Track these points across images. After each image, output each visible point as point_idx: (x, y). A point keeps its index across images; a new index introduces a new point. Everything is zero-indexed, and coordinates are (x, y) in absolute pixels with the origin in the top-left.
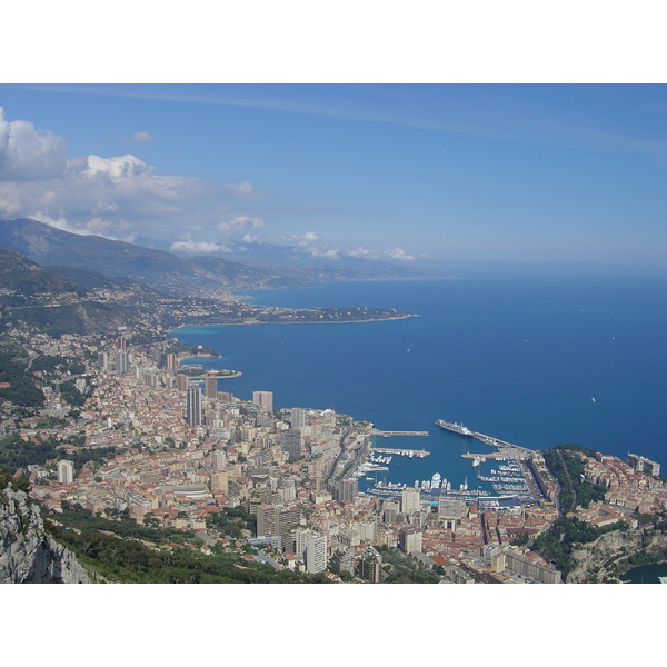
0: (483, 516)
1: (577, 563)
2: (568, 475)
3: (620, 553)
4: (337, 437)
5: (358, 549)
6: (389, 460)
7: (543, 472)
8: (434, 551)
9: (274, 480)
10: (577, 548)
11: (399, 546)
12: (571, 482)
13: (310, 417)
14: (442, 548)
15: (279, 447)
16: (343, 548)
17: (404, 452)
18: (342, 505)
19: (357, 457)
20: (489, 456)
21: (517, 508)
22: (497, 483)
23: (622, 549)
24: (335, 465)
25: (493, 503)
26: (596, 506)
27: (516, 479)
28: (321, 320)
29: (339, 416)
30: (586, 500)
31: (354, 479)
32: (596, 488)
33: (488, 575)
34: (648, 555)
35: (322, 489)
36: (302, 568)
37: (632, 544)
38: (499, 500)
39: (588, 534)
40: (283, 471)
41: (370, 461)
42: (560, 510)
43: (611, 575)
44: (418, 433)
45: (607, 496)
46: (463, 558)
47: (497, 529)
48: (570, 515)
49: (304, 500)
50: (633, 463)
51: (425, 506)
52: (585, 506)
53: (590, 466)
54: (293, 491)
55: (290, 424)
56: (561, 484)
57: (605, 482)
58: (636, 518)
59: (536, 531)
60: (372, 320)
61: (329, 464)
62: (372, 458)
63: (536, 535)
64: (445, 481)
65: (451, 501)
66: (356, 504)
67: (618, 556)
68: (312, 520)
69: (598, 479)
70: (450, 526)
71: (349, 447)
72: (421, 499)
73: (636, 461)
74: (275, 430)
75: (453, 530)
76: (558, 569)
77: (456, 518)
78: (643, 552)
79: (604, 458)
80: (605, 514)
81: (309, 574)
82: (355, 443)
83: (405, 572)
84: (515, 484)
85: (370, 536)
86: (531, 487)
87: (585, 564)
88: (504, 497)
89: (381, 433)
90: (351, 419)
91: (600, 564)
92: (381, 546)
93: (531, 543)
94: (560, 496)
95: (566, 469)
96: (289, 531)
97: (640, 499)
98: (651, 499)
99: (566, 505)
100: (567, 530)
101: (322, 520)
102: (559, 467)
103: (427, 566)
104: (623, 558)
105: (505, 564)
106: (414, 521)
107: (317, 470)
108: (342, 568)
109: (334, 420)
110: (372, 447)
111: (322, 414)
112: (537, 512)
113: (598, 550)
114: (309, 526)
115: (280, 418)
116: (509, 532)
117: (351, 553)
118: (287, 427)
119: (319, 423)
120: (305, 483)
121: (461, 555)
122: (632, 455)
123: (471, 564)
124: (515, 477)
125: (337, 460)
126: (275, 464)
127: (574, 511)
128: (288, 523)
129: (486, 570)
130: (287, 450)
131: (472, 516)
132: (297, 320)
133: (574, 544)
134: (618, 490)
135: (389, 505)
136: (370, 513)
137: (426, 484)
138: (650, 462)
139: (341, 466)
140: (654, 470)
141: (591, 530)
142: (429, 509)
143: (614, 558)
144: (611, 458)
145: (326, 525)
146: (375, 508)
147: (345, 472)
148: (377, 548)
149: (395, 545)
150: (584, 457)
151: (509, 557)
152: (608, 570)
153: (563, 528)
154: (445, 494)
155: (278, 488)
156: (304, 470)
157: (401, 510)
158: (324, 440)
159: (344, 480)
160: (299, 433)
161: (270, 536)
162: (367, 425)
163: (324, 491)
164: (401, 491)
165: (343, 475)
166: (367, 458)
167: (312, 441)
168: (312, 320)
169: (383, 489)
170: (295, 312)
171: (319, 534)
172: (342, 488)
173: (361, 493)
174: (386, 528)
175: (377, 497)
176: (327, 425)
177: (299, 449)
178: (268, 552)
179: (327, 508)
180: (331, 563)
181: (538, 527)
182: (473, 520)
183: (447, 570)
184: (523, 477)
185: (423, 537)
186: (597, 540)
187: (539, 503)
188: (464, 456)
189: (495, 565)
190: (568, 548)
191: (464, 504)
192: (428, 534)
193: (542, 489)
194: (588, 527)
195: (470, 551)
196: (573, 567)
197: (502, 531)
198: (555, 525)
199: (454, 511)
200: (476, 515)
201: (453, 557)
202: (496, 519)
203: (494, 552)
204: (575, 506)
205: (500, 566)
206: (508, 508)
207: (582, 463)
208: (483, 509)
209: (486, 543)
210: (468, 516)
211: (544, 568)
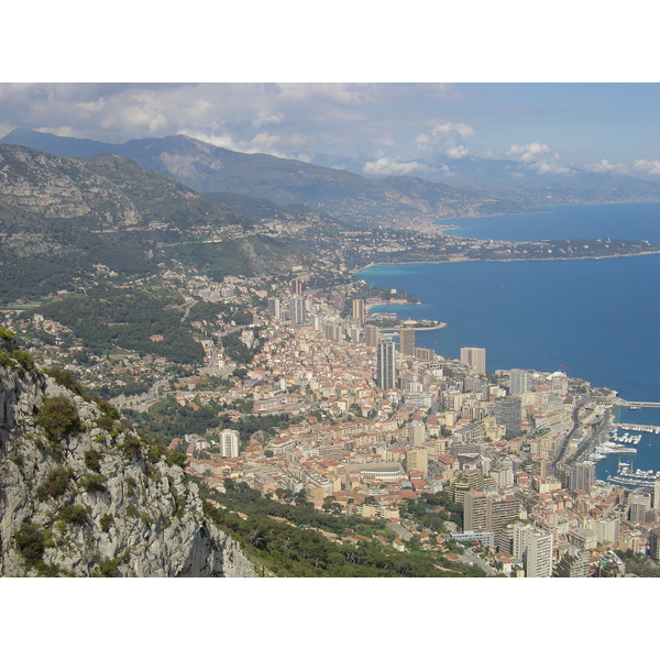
4: (570, 408)
5: (594, 553)
6: (637, 440)
9: (486, 461)
11: (648, 552)
13: (534, 381)
15: (494, 419)
16: (574, 552)
18: (575, 495)
19: (595, 434)
24: (566, 443)
28: (549, 255)
29: (572, 380)
31: (591, 463)
35: (548, 474)
36: (521, 574)
40: (498, 450)
41: (611, 440)
49: (524, 487)
54: (510, 475)
55: (507, 389)
60: (616, 255)
61: (559, 443)
62: (615, 437)
66: (593, 495)
68: (535, 513)
71: (585, 421)
74: (488, 397)
82: (592, 416)
85: (610, 537)
89: (627, 404)
90: (588, 384)
92: (625, 551)
96: (505, 526)
101: (547, 513)
107: (543, 450)
109: (565, 386)
110: (615, 422)
111: (549, 378)
114: (531, 520)
115: (494, 382)
117: (585, 559)
118: (503, 393)
119: (546, 389)
120: (527, 466)
125: (568, 438)
126: (488, 440)
128: (504, 516)
130: (504, 422)
132: (518, 256)
135: (636, 499)
136: (611, 507)
139: (574, 445)
145: (553, 520)
146: (618, 501)
147: (579, 453)
148: (620, 554)
149: (643, 551)
155: (491, 470)
156: (525, 449)
157: (652, 506)
158: (552, 411)
159: (578, 464)
160: (520, 402)
161: (480, 531)
162: (609, 393)
163: (551, 477)
164: (654, 480)
165: (576, 457)
166: (608, 436)
167: (536, 412)
168: (537, 255)
169: (629, 477)
170: (515, 245)
171: (543, 531)
172: (575, 474)
173: (599, 481)
174: (631, 528)
175: (621, 488)
176: (555, 392)
177: (518, 422)
178: (477, 551)
179: (554, 499)
180: (557, 570)
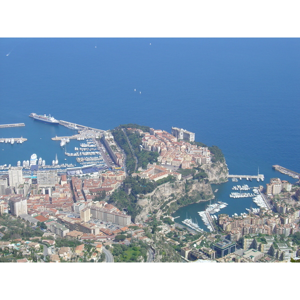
0: (71, 182)
1: (141, 209)
2: (131, 147)
3: (171, 198)
7: (113, 146)
8: (37, 212)
10: (141, 198)
11: (10, 212)
12: (133, 151)
14: (43, 209)
17: (7, 140)
20: (72, 137)
21: (96, 174)
22: (80, 157)
23: (172, 195)
25: (78, 172)
26: (152, 167)
27: (93, 153)
30: (145, 163)
32: (151, 154)
33: (79, 224)
34: (190, 197)
37: (179, 191)
38: (82, 169)
39: (148, 187)
42: (127, 172)
43: (165, 214)
44: (17, 125)
45: (159, 159)
46: (60, 215)
47: (82, 191)
48: (134, 175)
50: (176, 134)
51: (27, 179)
52: (144, 167)
53: (146, 138)
56: (127, 153)
57: (157, 149)
58: (180, 173)
59: (111, 189)
63: (111, 192)
64: (40, 159)
65: (46, 174)
67: (170, 200)
69: (152, 147)
70: (47, 192)
72: (24, 174)
73: (178, 132)
75: (50, 195)
76: (128, 214)
77: (51, 186)
78: (187, 196)
79: (156, 132)
80: (159, 172)
83: (16, 231)
84: (93, 156)
86: (105, 157)
87: (147, 208)
88: (86, 166)
91: (158, 207)
93: (107, 198)
94: (126, 162)
95: (129, 142)
97: (182, 159)
98: (189, 158)
99: (131, 168)
100: (133, 186)
102: (124, 141)
103: (32, 224)
104: (173, 201)
105: (90, 215)
106: (20, 192)
112: (111, 175)
113: (155, 198)
116: (91, 192)
121: (57, 212)
122: (175, 128)
123: (65, 218)
124: (92, 151)
127: (137, 171)
129: (77, 221)
131: (63, 183)
133: (138, 195)
134: (167, 154)
137: (26, 163)
138: (188, 132)
140: (191, 138)
141: (150, 184)
142: (30, 181)
143: (167, 202)
144: (160, 132)
149: (7, 211)
150: (141, 133)
151: (93, 210)
152: (163, 211)
153: (130, 185)
154: (43, 169)
157: (9, 185)
164: (8, 170)
181: (112, 186)
182: (64, 186)
183: (48, 225)
184: (98, 151)
185: (28, 203)
186: (154, 191)
187: (112, 169)
188: (54, 139)
189: (83, 217)
190: (134, 199)
191: (56, 175)
192: (31, 200)
193: (113, 158)
194: (147, 182)
195: (64, 209)
196: (139, 212)
197: (86, 191)
198: (124, 183)
199: (49, 181)
200: (66, 182)
201: (52, 215)
202: (81, 184)
203: (82, 208)
204: (137, 168)
205: (87, 217)
206: (89, 174)
207: (140, 137)
208: (71, 177)
209: (75, 202)
210: (60, 183)
211: (119, 215)
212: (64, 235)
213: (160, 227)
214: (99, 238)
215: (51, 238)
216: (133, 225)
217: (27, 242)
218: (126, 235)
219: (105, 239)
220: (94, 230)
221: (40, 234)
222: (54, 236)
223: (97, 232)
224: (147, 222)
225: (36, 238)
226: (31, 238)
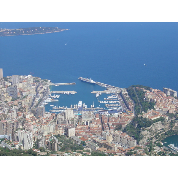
0: (101, 118)
2: (138, 99)
3: (162, 131)
4: (34, 87)
5: (47, 137)
6: (58, 96)
7: (127, 98)
8: (81, 135)
9: (6, 109)
10: (143, 130)
11: (65, 134)
12: (139, 101)
13: (21, 79)
14: (84, 134)
15: (7, 94)
16: (40, 137)
17: (65, 92)
18: (38, 118)
19: (44, 96)
20: (103, 92)
21: (116, 114)
22: (107, 104)
23: (162, 129)
24: (34, 100)
25: (106, 113)
26: (150, 111)
27: (115, 102)
28: (23, 33)
29: (34, 78)
30: (146, 109)
31: (43, 106)
32: (150, 103)
33: (105, 144)
34: (173, 131)
35: (29, 111)
36: (22, 148)
37: (166, 127)
38: (108, 111)
39: (148, 123)
40: (10, 105)
41: (50, 97)
42: (135, 114)
43: (158, 141)
44: (71, 83)
45: (155, 107)
46: (94, 137)
47: (108, 124)
48: (139, 116)
49: (20, 117)
50: (166, 92)
51: (76, 115)
52: (146, 111)
53: (147, 94)
54: (15, 113)
55: (11, 83)
56: (135, 102)
57: (154, 101)
58: (168, 115)
59: (125, 124)
60: (47, 33)
61: (31, 100)
62: (51, 96)
63: (125, 125)
64: (84, 104)
65: (87, 113)
66: (45, 117)
67: (161, 132)
68: (25, 126)
69: (151, 100)
70: (87, 124)
71: (40, 92)
72: (74, 113)
73: (167, 91)
74: (5, 86)
75: (89, 126)
76: (135, 139)
77: (90, 120)
78: (171, 130)
79: (153, 90)
80: (154, 114)
81: (25, 150)
82: (42, 90)
83: (69, 146)
84: (115, 103)
85: (52, 131)
86: (122, 104)
87: (146, 136)
88: (110, 109)
89: (54, 84)
90: (40, 79)
91: (153, 136)
92: (57, 135)
93: (123, 129)
94: (135, 108)
95: (137, 96)
96: (15, 132)
97: (169, 107)
98: (174, 107)
99: (137, 112)
100: (138, 122)
101: (29, 125)
102: (134, 95)
103: (78, 142)
104: (163, 133)
105: (112, 139)
106: (71, 123)
107: (26, 103)
108: (40, 146)
109: (32, 80)
110: (50, 91)
111: (26, 77)
112: (125, 115)
113: (152, 130)
114: (24, 128)
115: (7, 80)
116: (113, 125)
117: (44, 139)
118: (10, 84)
119: (26, 82)
120: (21, 109)
121: (93, 136)
122: (165, 88)
123: (97, 140)
124: (115, 100)
125: (35, 98)
126: (6, 102)
127: (141, 114)
128: (14, 128)
129: (104, 142)
130: (11, 95)
131: (97, 119)
132: (12, 34)
133: (141, 128)
134: (160, 104)
135: (60, 117)
136: (51, 120)
137: (76, 106)
138: (173, 91)
139: (37, 100)
140: (175, 94)
141: (149, 122)
142: (78, 117)
143: (159, 133)
144: (156, 90)
145: (32, 127)
146: (53, 118)
147: (39, 103)
148: (56, 136)
149: (63, 134)
150: (145, 90)
151: (114, 136)
152: (156, 138)
153: (136, 121)
154: (85, 110)
155: (8, 112)
156: (20, 103)
157: (65, 118)
158: (28, 89)
159: (39, 107)
160: (16, 87)
161: (6, 134)
162: (48, 81)
163: (30, 113)
164: (65, 110)
165: (38, 104)
166: (48, 96)
167: (22, 90)
168: (19, 34)
169: (57, 110)
170: (11, 30)
171: (29, 132)
172: (38, 110)
173: (46, 112)
174: (59, 127)
175: (54, 113)
176: (29, 82)
177: (17, 94)
178: (6, 142)
179: (31, 120)
180: (35, 145)
181: (126, 122)
182: (97, 120)
183: (87, 143)
184: (118, 100)
185: (76, 129)
186: (151, 126)
187: (126, 111)
188: (92, 92)
189: (108, 139)
190: (139, 130)
191: (93, 114)
192: (78, 128)
193: (127, 105)
194: (147, 120)
195: (96, 134)
196: (142, 138)
197: (110, 124)
198: (133, 120)
199: (89, 117)
200: (98, 118)
201: (89, 137)
202: (107, 119)
203: (107, 134)
204: (141, 112)
205: (110, 140)
206: (112, 114)
207: (144, 93)
208: (101, 115)
209: (103, 130)
210: (95, 119)
211: (129, 139)
212: (96, 150)
213: (154, 148)
214: (117, 153)
215: (88, 151)
216: (137, 146)
217: (74, 152)
218: (133, 152)
219: (121, 154)
220: (114, 148)
221: (82, 149)
222: (91, 150)
223: (116, 149)
224: (146, 145)
225: (80, 150)
226: (77, 151)
